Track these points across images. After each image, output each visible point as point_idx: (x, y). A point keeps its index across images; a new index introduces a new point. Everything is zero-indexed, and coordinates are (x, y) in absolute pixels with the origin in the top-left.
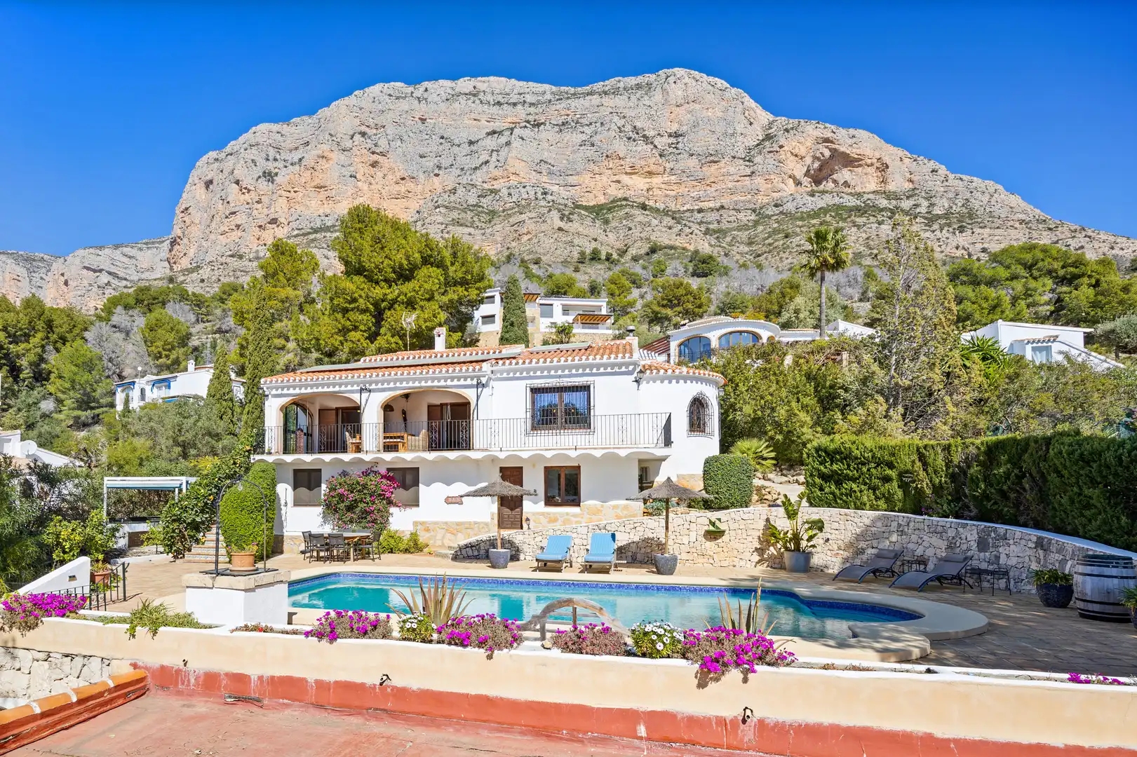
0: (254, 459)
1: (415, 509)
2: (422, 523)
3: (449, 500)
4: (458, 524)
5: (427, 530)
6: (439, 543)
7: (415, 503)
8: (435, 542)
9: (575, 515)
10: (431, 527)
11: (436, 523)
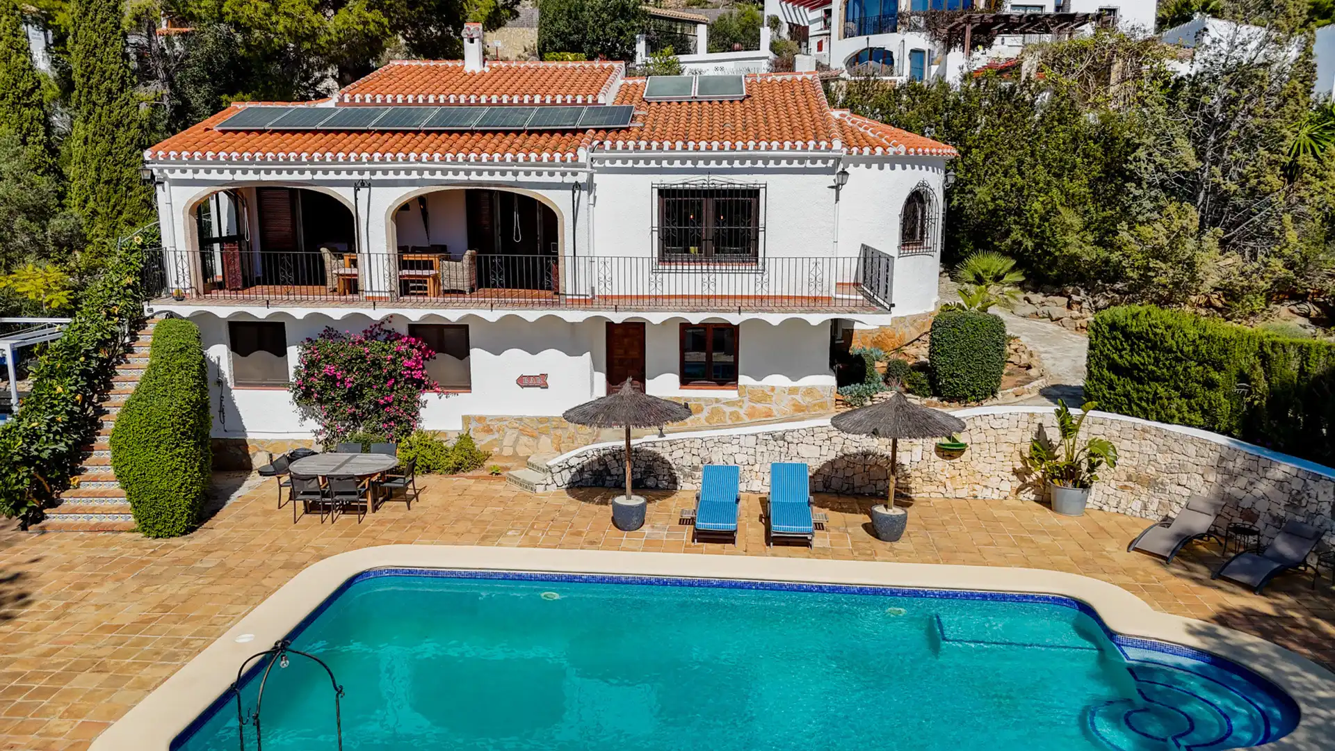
0: (151, 310)
1: (463, 396)
2: (480, 419)
3: (524, 382)
4: (542, 420)
5: (488, 430)
6: (508, 451)
7: (465, 384)
8: (501, 450)
9: (729, 403)
10: (495, 425)
11: (501, 419)
